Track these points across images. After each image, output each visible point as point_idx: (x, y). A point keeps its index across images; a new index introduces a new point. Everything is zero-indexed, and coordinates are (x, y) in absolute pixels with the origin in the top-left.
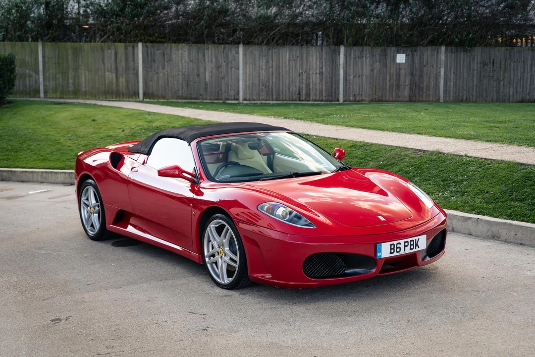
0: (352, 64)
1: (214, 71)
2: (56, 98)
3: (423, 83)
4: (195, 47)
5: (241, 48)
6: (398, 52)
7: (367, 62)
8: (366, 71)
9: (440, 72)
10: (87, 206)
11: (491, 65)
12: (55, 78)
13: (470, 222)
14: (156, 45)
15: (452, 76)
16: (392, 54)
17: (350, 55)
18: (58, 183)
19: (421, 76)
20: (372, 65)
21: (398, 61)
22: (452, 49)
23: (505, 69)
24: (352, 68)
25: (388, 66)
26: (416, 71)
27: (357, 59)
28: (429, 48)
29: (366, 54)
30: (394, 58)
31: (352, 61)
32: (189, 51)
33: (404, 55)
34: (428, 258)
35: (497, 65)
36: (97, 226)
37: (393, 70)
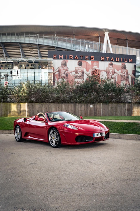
1: (45, 110)
2: (5, 117)
3: (97, 113)
4: (40, 104)
5: (52, 104)
7: (83, 107)
9: (101, 110)
10: (17, 133)
11: (113, 108)
12: (4, 112)
13: (114, 135)
14: (31, 103)
15: (104, 111)
16: (89, 105)
18: (7, 133)
20: (85, 108)
21: (91, 107)
22: (104, 104)
23: (117, 109)
24: (79, 109)
25: (89, 108)
26: (95, 109)
28: (98, 104)
29: (83, 105)
31: (80, 107)
32: (39, 105)
33: (92, 105)
34: (105, 139)
35: (115, 108)
36: (19, 138)
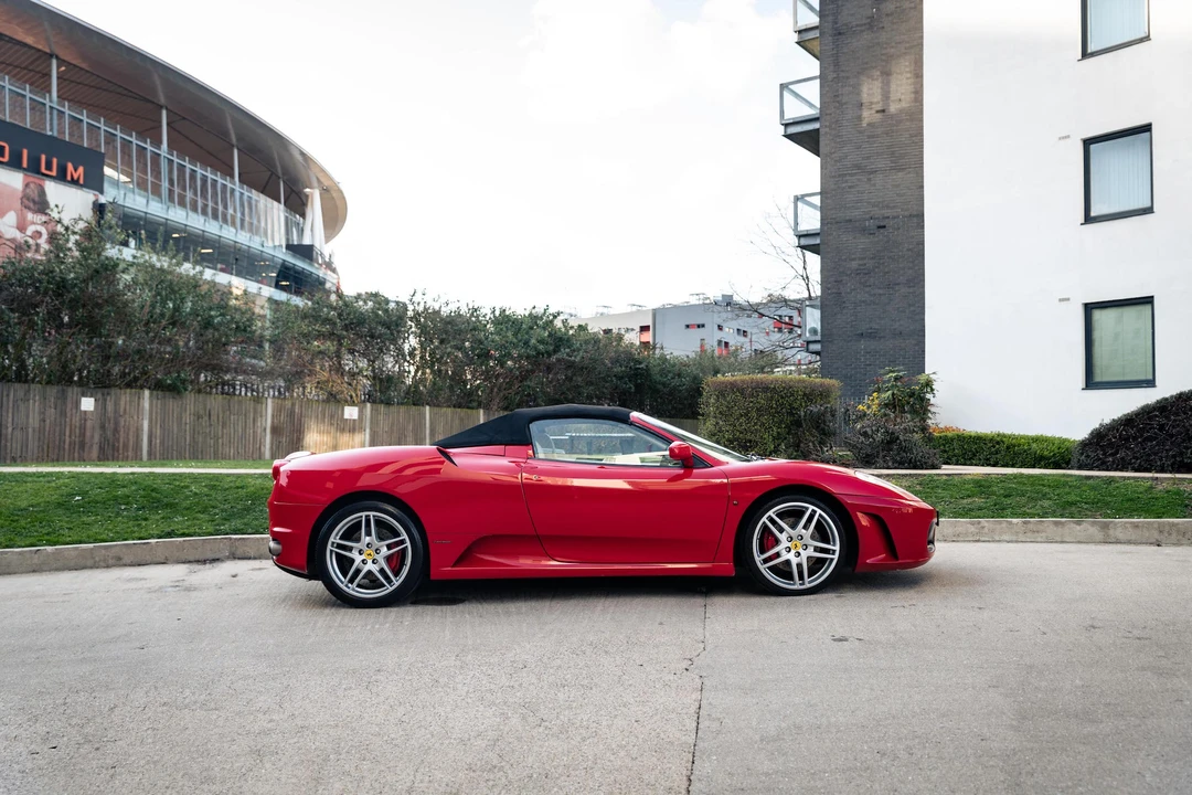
0: (11, 410)
3: (119, 442)
6: (84, 395)
7: (34, 406)
8: (34, 421)
9: (142, 425)
11: (207, 418)
15: (158, 431)
16: (75, 397)
17: (8, 395)
19: (116, 430)
20: (44, 413)
21: (83, 408)
22: (157, 395)
23: (224, 424)
24: (10, 415)
25: (68, 415)
26: (109, 421)
27: (19, 402)
28: (128, 390)
29: (35, 396)
30: (78, 404)
31: (11, 405)
33: (93, 399)
35: (214, 418)
37: (76, 421)
